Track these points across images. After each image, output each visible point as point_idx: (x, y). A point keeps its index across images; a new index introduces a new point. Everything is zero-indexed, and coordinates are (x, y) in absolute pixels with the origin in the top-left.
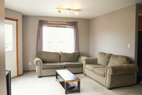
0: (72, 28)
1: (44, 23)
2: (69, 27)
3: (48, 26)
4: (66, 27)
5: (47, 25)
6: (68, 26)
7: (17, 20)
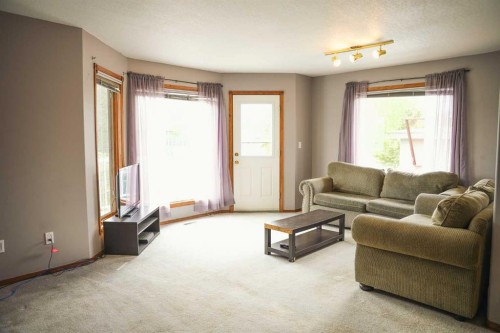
0: (445, 93)
1: (358, 87)
2: (432, 93)
3: (368, 96)
4: (423, 93)
5: (365, 94)
6: (431, 88)
7: (281, 93)
